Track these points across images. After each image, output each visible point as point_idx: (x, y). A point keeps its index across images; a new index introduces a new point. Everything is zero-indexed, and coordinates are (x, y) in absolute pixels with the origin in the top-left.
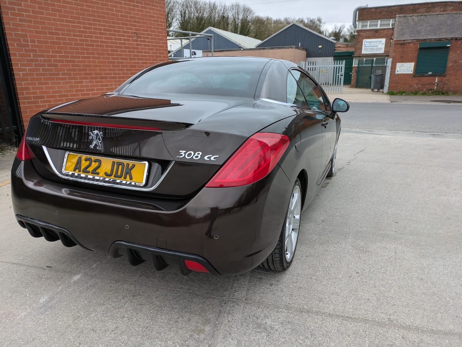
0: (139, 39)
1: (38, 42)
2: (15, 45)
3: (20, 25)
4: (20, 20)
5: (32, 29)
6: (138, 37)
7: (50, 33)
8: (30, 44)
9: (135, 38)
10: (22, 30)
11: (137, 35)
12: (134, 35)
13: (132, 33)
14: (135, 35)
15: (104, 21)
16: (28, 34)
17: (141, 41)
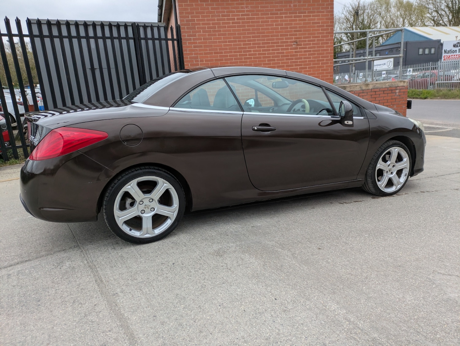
0: (298, 47)
1: (206, 61)
2: (189, 65)
3: (194, 50)
4: (195, 47)
5: (202, 52)
6: (298, 45)
7: (215, 53)
8: (199, 63)
9: (294, 46)
10: (195, 54)
11: (297, 43)
12: (293, 44)
13: (291, 42)
14: (295, 43)
15: (263, 36)
16: (199, 56)
17: (300, 48)
